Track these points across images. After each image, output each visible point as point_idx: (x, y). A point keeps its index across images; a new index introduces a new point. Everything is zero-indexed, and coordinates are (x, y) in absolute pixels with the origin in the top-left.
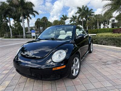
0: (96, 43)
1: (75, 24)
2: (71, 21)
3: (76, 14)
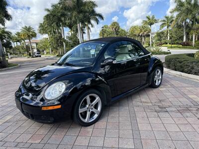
0: (181, 69)
1: (170, 30)
3: (172, 12)
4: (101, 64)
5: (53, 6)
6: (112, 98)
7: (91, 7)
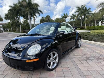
0: (87, 39)
1: (74, 21)
2: (71, 19)
3: (75, 13)
4: (57, 34)
5: (14, 4)
7: (36, 7)
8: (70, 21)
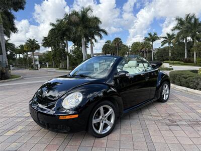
0: (187, 85)
1: (171, 47)
2: (164, 43)
3: (172, 30)
4: (115, 76)
5: (58, 21)
6: (124, 110)
7: (96, 23)
8: (162, 47)
